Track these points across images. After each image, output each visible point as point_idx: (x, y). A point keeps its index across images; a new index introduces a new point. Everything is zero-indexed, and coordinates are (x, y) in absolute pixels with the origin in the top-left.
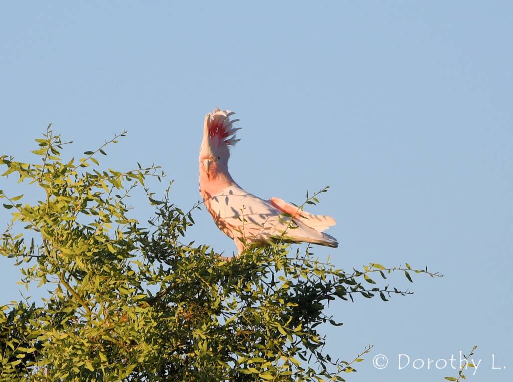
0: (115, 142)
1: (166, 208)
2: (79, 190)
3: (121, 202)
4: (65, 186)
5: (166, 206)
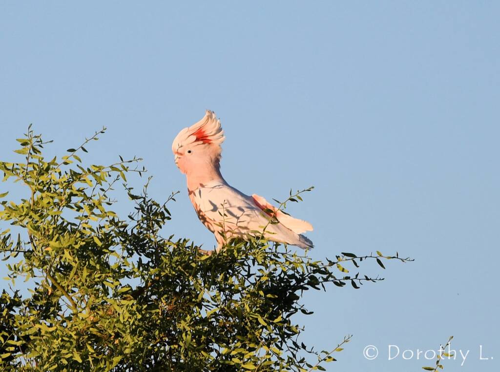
0: (96, 139)
1: (145, 203)
2: (64, 186)
3: (104, 195)
4: (49, 184)
5: (144, 201)
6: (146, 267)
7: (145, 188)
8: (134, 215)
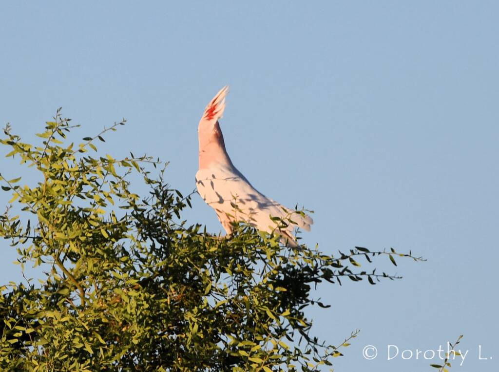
1: (160, 188)
2: (75, 174)
6: (159, 252)
7: (161, 173)
8: (149, 199)
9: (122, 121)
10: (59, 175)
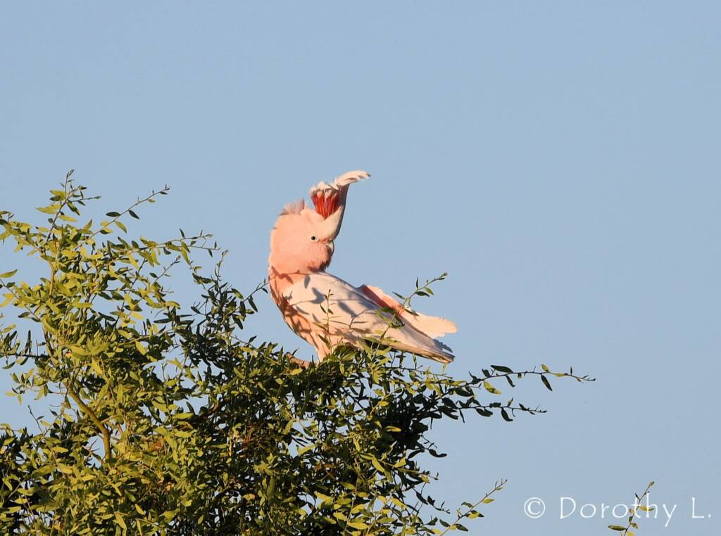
0: (151, 201)
1: (216, 289)
2: (97, 265)
3: (156, 283)
4: (77, 259)
5: (216, 286)
6: (217, 380)
7: (217, 267)
8: (201, 305)
9: (163, 189)
10: (72, 266)
